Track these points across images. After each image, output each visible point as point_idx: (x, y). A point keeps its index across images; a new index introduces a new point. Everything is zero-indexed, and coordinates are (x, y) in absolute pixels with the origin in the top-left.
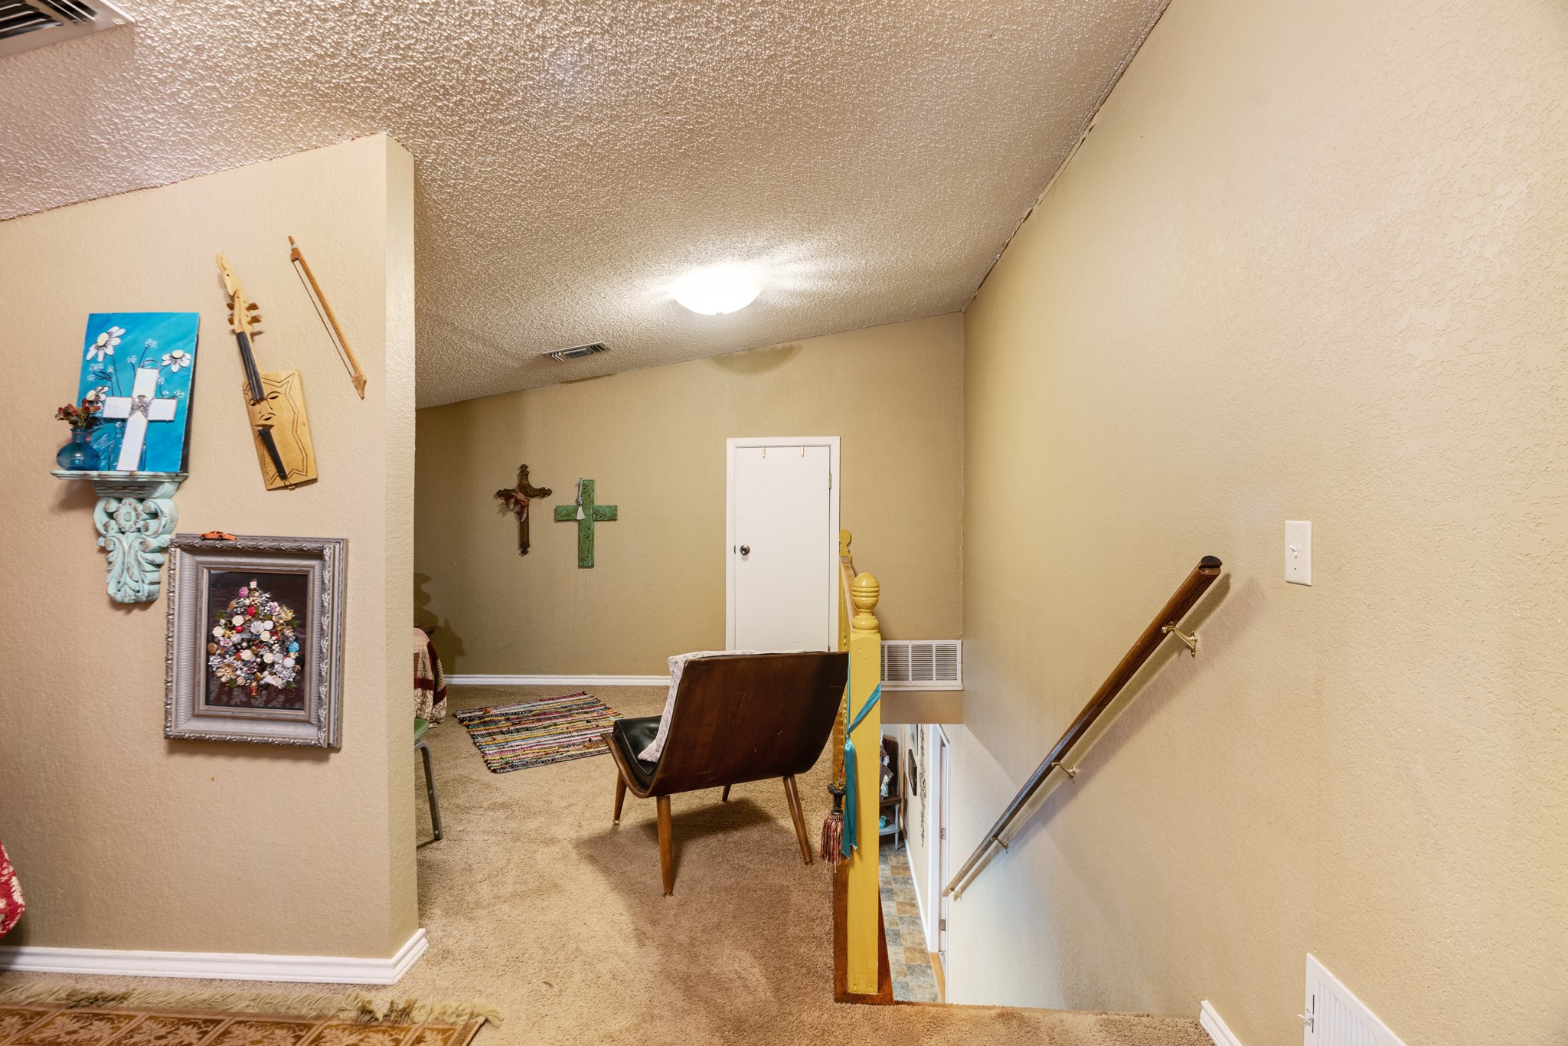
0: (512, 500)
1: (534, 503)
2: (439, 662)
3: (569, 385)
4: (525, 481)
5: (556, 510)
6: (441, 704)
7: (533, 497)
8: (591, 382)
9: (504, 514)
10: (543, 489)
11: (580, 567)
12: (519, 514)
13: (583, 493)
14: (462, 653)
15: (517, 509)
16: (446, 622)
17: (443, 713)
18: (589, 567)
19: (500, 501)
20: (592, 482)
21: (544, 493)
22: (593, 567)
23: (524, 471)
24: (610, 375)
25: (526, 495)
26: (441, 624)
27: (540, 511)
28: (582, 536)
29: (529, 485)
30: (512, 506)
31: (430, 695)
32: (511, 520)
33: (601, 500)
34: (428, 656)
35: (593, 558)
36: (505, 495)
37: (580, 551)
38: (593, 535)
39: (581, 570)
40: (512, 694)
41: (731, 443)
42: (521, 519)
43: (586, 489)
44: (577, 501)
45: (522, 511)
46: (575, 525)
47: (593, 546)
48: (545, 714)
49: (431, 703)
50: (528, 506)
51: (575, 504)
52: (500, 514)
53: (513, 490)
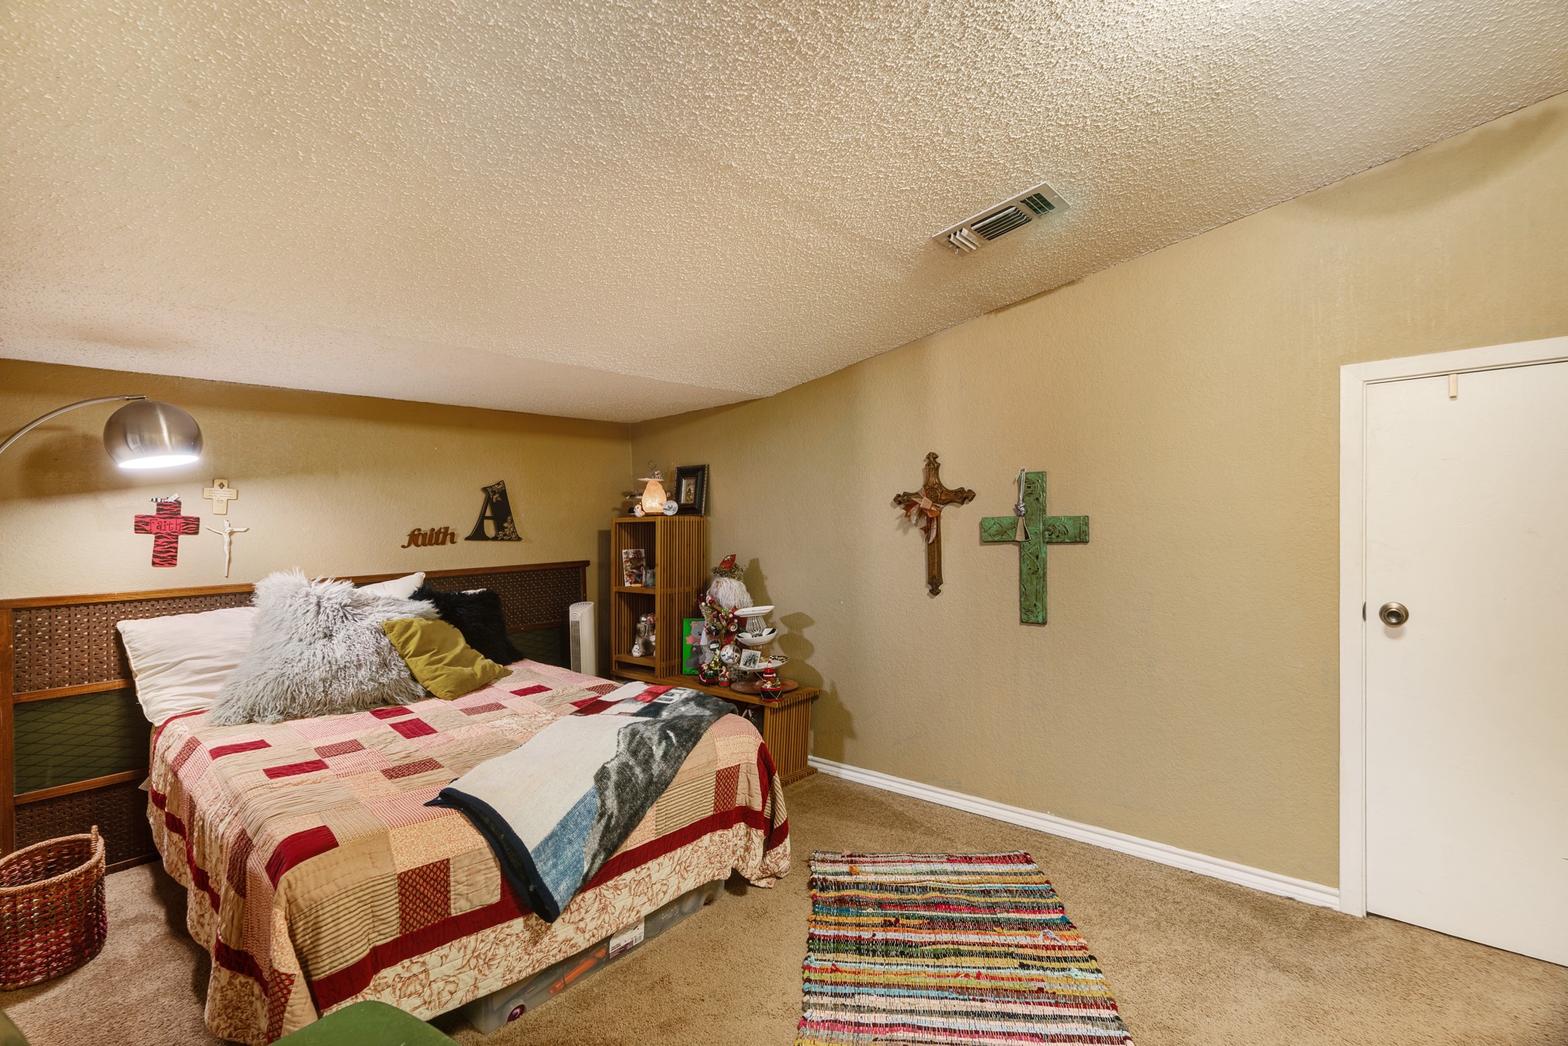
0: (914, 510)
1: (948, 512)
2: (777, 778)
3: (1001, 315)
4: (933, 480)
5: (981, 524)
6: (780, 849)
7: (946, 503)
8: (1038, 301)
9: (905, 531)
10: (961, 490)
11: (1022, 622)
12: (927, 530)
13: (1027, 494)
14: (852, 735)
15: (923, 523)
16: (833, 685)
17: (784, 864)
18: (1037, 623)
19: (900, 511)
20: (1042, 475)
21: (963, 496)
22: (1044, 623)
23: (932, 464)
24: (1072, 283)
25: (936, 500)
26: (827, 688)
27: (957, 523)
28: (1025, 570)
29: (940, 484)
30: (914, 518)
31: (758, 836)
32: (915, 540)
34: (755, 770)
35: (1044, 608)
36: (905, 501)
37: (1023, 594)
38: (1044, 568)
39: (1025, 627)
41: (1351, 376)
42: (928, 538)
43: (1033, 487)
44: (1017, 509)
45: (930, 524)
46: (1012, 551)
47: (1044, 586)
48: (945, 905)
49: (760, 852)
50: (938, 518)
51: (1013, 514)
52: (900, 532)
53: (917, 494)
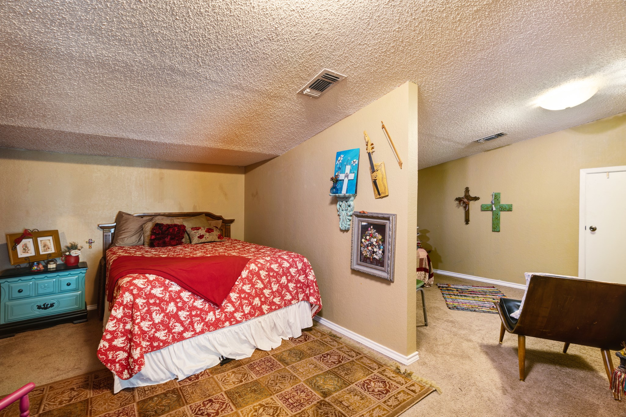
0: (462, 202)
1: (472, 203)
2: (431, 263)
3: (488, 152)
4: (467, 194)
5: (481, 206)
6: (432, 279)
7: (471, 200)
8: (499, 149)
9: (459, 208)
10: (476, 197)
11: (493, 231)
12: (465, 207)
13: (495, 198)
14: (441, 262)
15: (464, 205)
16: (435, 248)
17: (432, 283)
18: (497, 232)
19: (457, 202)
20: (499, 194)
21: (476, 199)
22: (499, 231)
23: (467, 190)
24: (509, 145)
25: (468, 200)
26: (433, 249)
27: (474, 206)
28: (494, 218)
29: (469, 196)
30: (462, 204)
31: (427, 275)
32: (462, 210)
33: (504, 201)
34: (427, 260)
35: (499, 227)
36: (459, 200)
37: (493, 224)
38: (499, 217)
39: (493, 233)
40: (460, 281)
41: (583, 173)
42: (465, 209)
43: (496, 197)
44: (492, 202)
45: (466, 207)
46: (490, 213)
47: (499, 222)
48: (474, 292)
49: (428, 278)
50: (469, 204)
51: (491, 203)
52: (457, 208)
53: (462, 198)
